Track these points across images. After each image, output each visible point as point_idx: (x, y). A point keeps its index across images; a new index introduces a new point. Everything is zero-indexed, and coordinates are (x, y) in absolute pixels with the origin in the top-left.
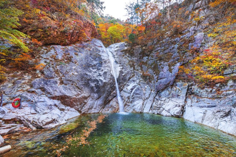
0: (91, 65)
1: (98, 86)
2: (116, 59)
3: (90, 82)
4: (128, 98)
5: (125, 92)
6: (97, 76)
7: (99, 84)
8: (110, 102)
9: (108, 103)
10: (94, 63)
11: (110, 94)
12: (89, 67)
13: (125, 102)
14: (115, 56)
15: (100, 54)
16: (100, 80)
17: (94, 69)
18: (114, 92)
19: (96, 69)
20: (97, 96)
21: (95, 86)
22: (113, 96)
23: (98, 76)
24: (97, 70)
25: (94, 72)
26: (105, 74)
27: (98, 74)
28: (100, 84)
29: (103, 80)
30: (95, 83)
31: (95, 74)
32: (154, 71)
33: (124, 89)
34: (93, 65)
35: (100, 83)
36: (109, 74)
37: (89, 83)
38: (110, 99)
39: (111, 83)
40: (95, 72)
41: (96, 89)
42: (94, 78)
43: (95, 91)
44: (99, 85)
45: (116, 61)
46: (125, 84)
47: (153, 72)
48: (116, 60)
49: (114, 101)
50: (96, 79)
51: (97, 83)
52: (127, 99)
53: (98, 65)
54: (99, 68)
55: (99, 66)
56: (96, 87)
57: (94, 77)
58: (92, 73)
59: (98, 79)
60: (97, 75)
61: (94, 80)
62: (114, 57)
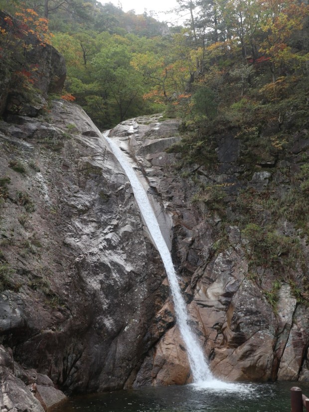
0: (74, 207)
1: (110, 286)
2: (150, 178)
3: (84, 274)
4: (218, 330)
5: (205, 306)
6: (101, 250)
7: (114, 279)
8: (158, 347)
9: (150, 349)
10: (83, 201)
11: (154, 315)
12: (69, 217)
13: (209, 343)
14: (148, 170)
15: (98, 162)
16: (115, 264)
17: (87, 225)
18: (166, 307)
19: (94, 224)
20: (111, 325)
21: (102, 288)
22: (164, 322)
23: (105, 248)
24: (98, 228)
25: (88, 235)
26: (128, 240)
27: (105, 243)
28: (115, 282)
29: (122, 263)
30: (101, 277)
31: (94, 242)
32: (300, 226)
33: (197, 296)
34: (80, 207)
35: (115, 275)
36: (142, 242)
37: (81, 279)
38: (156, 334)
39: (149, 275)
40: (93, 235)
41: (107, 298)
42: (95, 259)
43: (105, 307)
44: (112, 282)
45: (153, 188)
46: (199, 277)
47: (296, 228)
48: (153, 185)
49: (170, 340)
50: (102, 260)
51: (108, 277)
52: (216, 332)
53: (97, 206)
54: (102, 219)
55: (101, 210)
56: (104, 293)
57: (92, 254)
58: (84, 237)
59: (106, 260)
60: (101, 247)
61: (96, 266)
62: (146, 175)
